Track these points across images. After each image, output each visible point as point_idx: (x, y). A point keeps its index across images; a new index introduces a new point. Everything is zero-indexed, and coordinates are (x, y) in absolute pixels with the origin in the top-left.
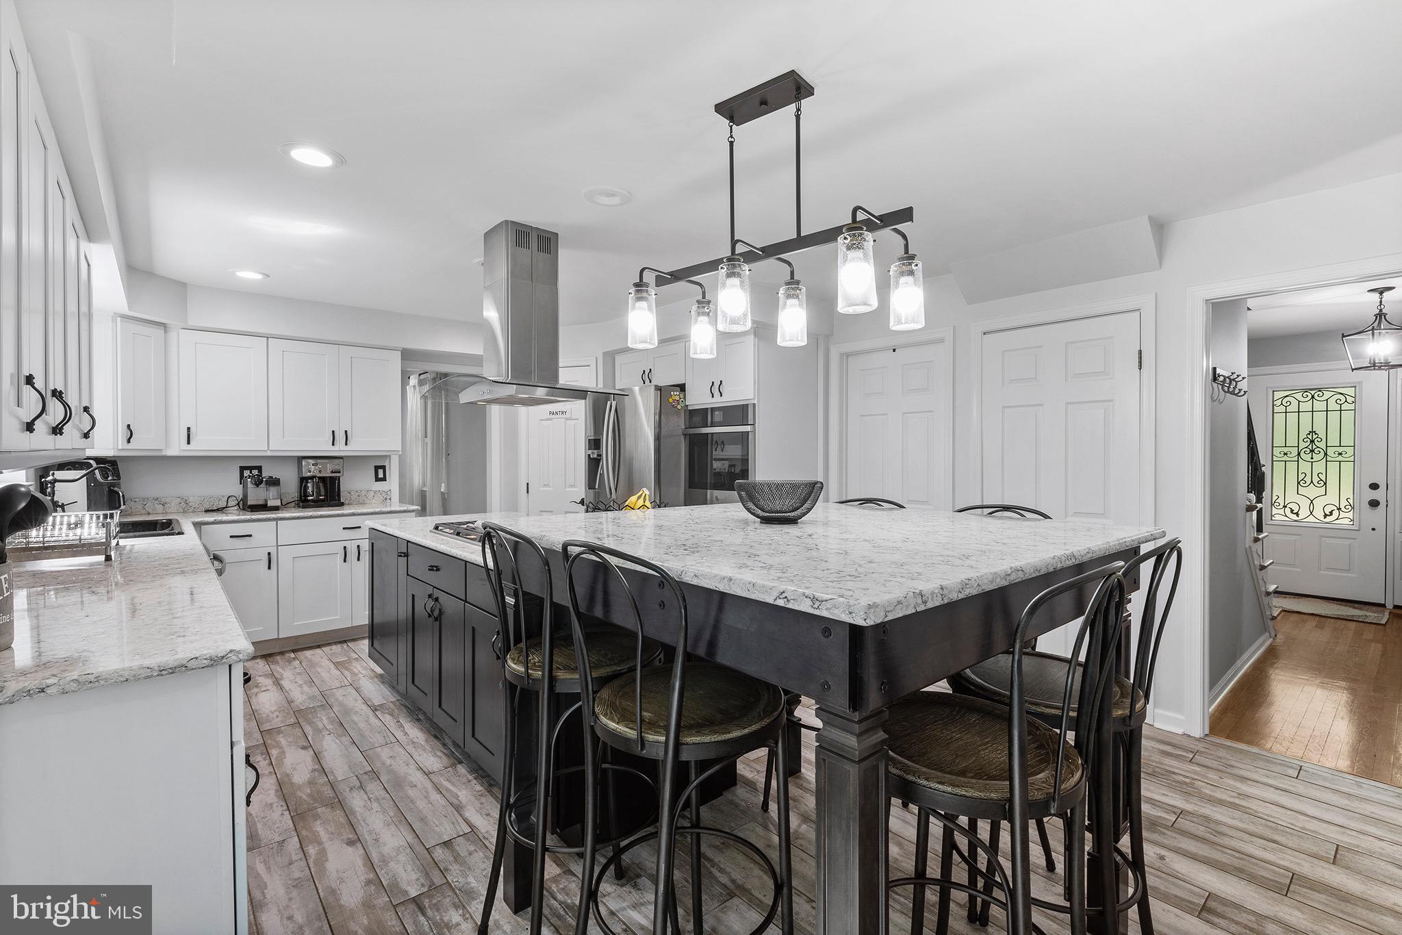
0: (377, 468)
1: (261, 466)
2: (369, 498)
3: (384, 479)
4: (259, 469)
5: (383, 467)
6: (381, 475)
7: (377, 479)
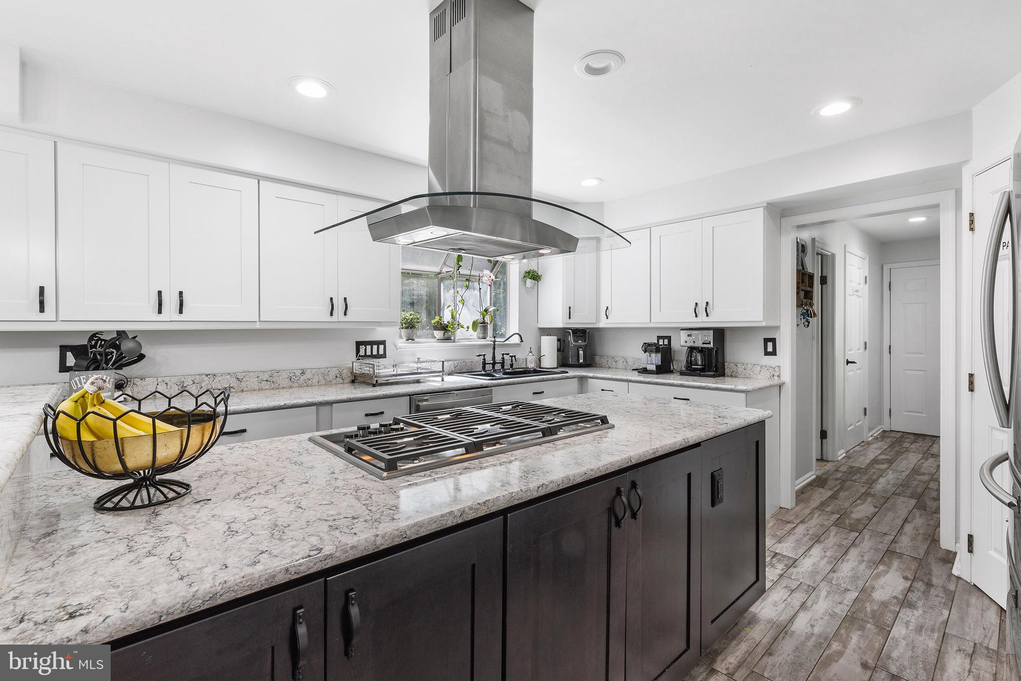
0: (766, 341)
1: (670, 336)
2: (755, 372)
3: (774, 353)
4: (669, 338)
5: (773, 340)
6: (770, 349)
7: (767, 353)
